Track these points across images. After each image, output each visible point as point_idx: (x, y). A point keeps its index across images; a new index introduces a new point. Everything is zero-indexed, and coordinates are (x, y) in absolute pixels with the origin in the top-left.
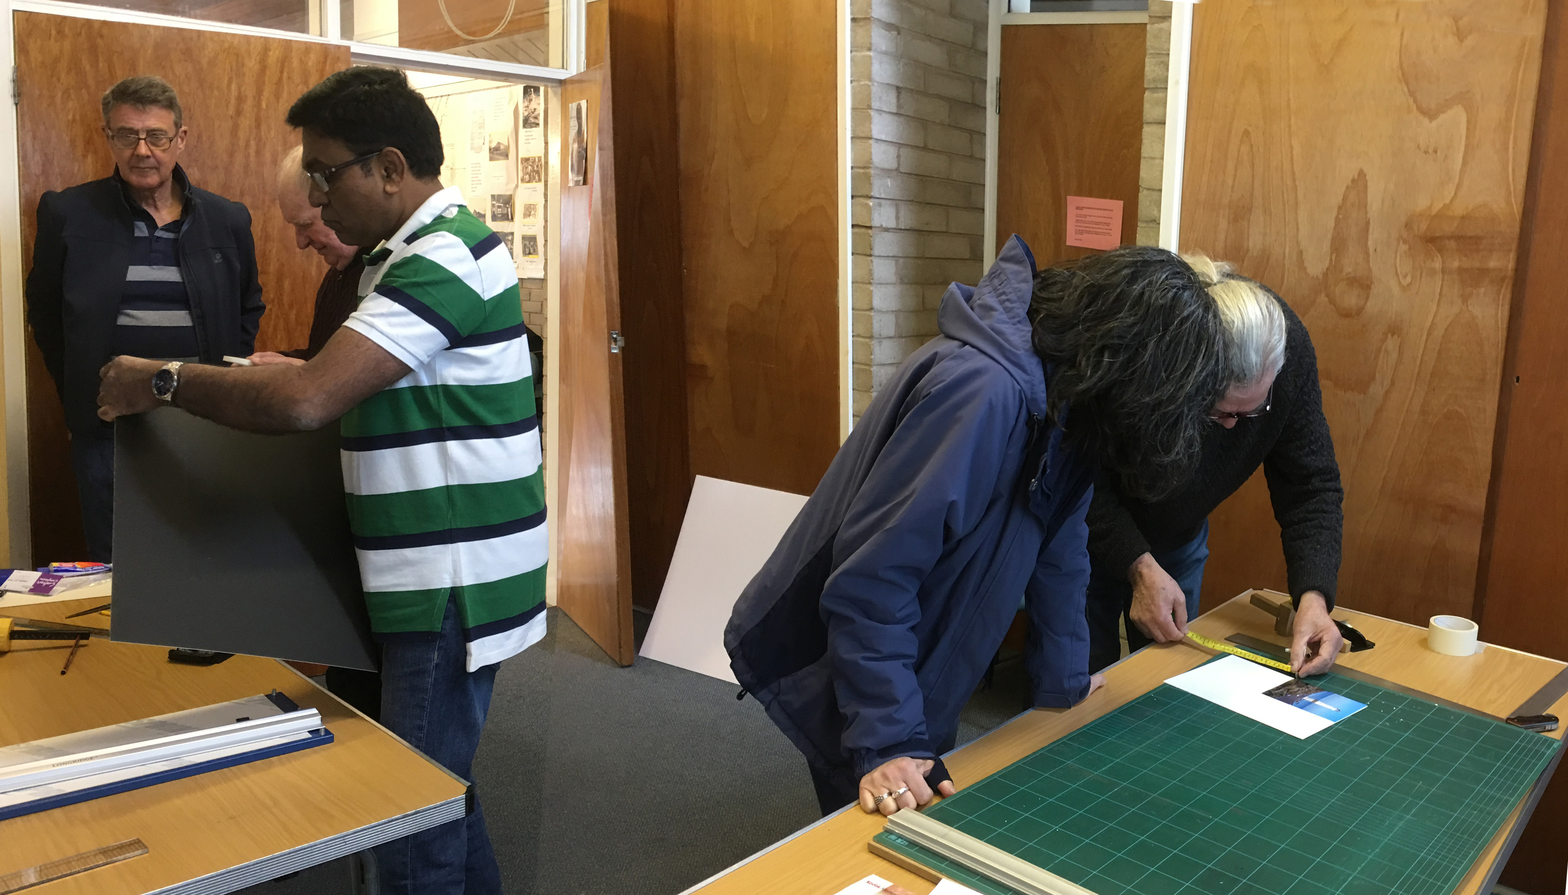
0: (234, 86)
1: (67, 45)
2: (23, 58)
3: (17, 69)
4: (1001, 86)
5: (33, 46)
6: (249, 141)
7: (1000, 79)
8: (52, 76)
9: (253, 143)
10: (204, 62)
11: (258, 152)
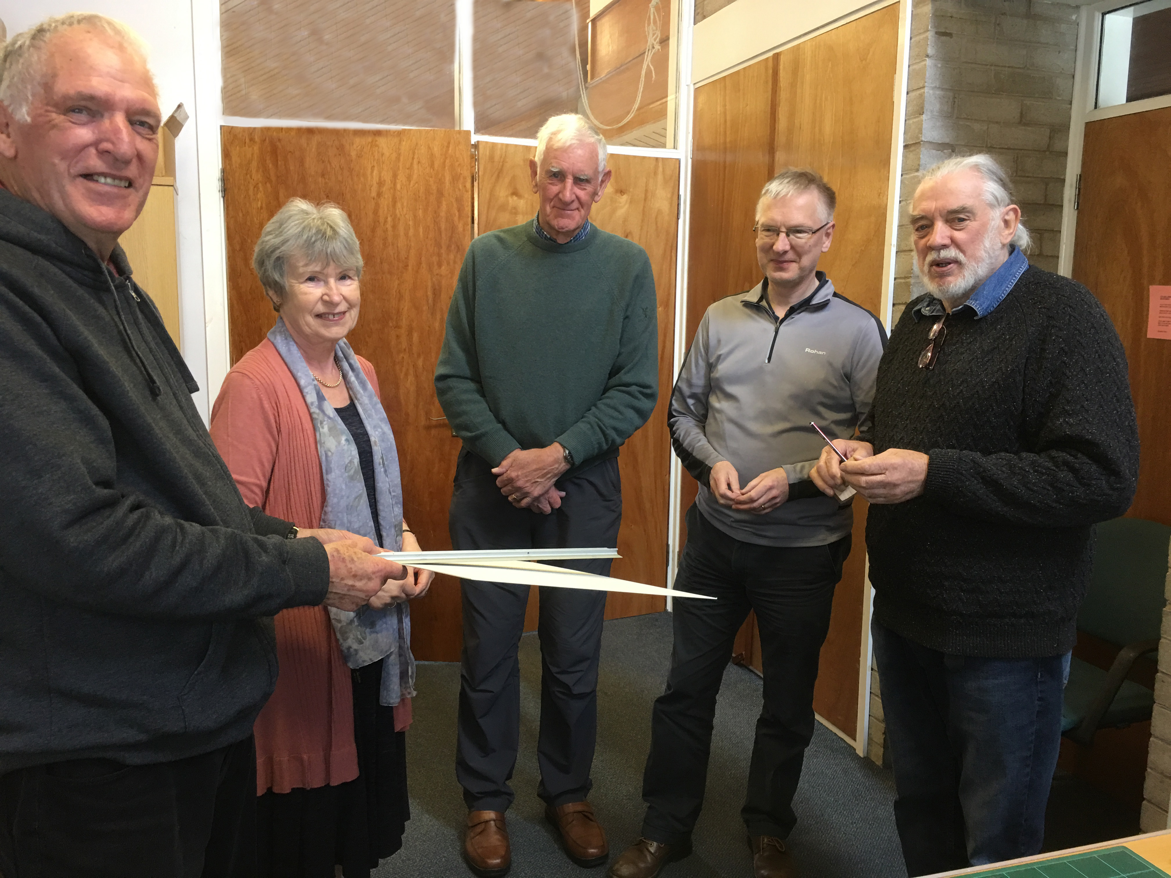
0: (375, 172)
1: (256, 148)
2: (227, 162)
3: (223, 171)
4: (1082, 182)
5: (235, 153)
6: (387, 218)
7: (1080, 175)
8: (246, 174)
9: (389, 219)
10: (353, 154)
11: (394, 227)
